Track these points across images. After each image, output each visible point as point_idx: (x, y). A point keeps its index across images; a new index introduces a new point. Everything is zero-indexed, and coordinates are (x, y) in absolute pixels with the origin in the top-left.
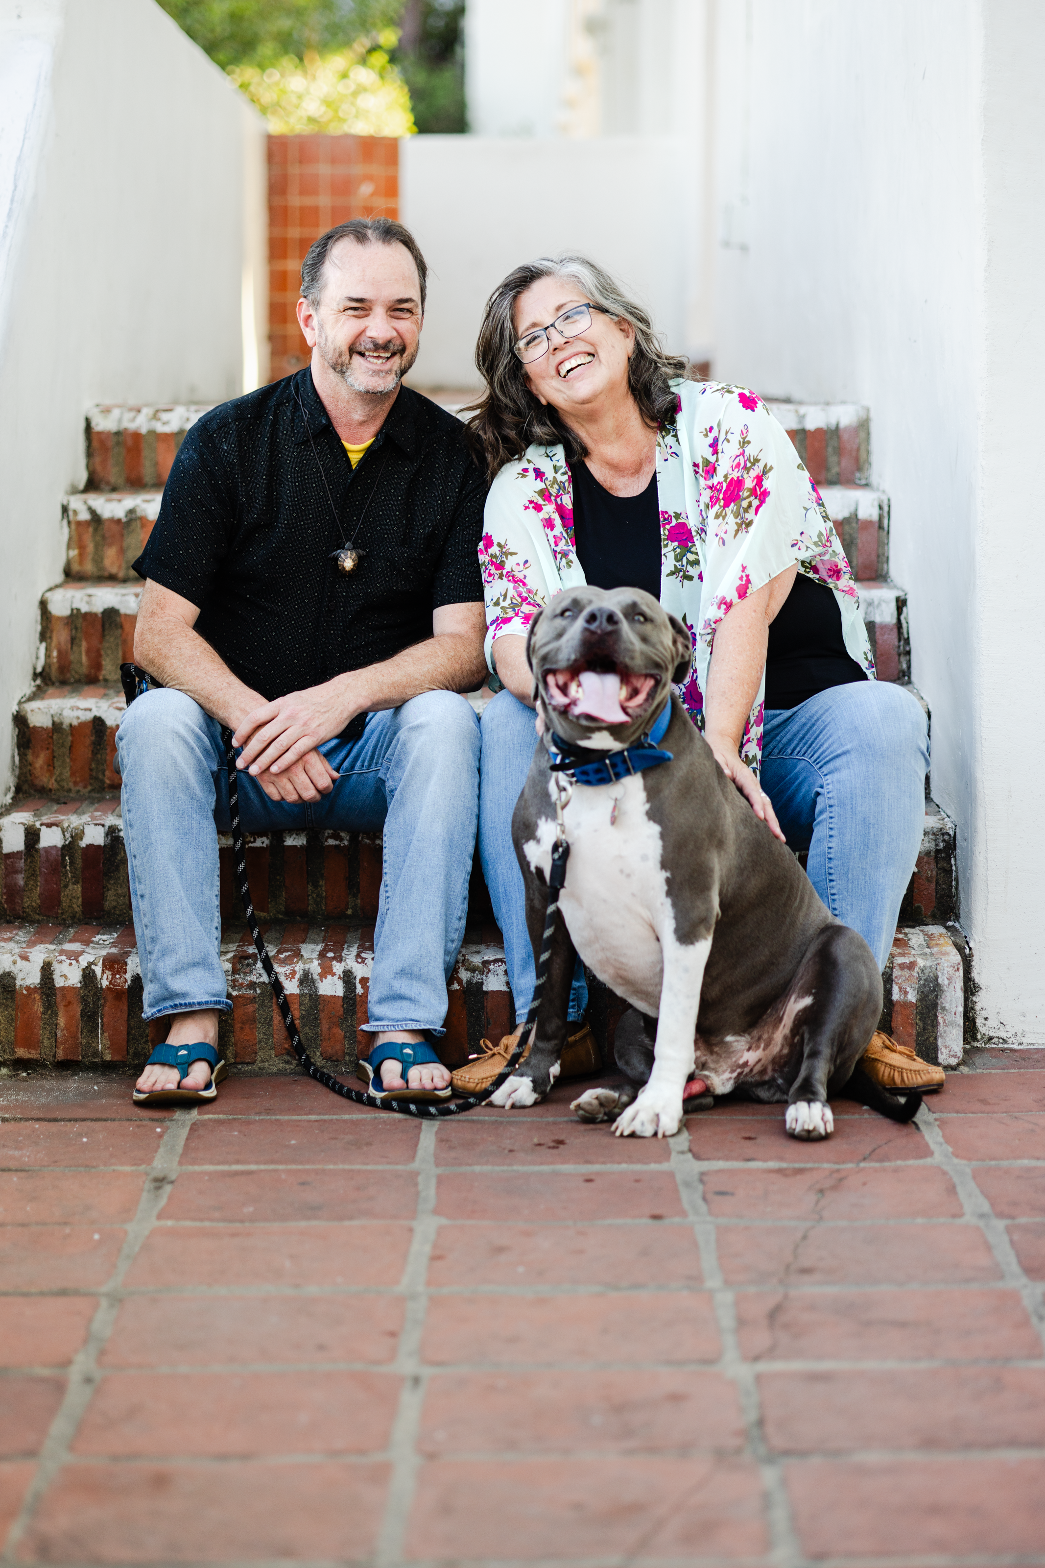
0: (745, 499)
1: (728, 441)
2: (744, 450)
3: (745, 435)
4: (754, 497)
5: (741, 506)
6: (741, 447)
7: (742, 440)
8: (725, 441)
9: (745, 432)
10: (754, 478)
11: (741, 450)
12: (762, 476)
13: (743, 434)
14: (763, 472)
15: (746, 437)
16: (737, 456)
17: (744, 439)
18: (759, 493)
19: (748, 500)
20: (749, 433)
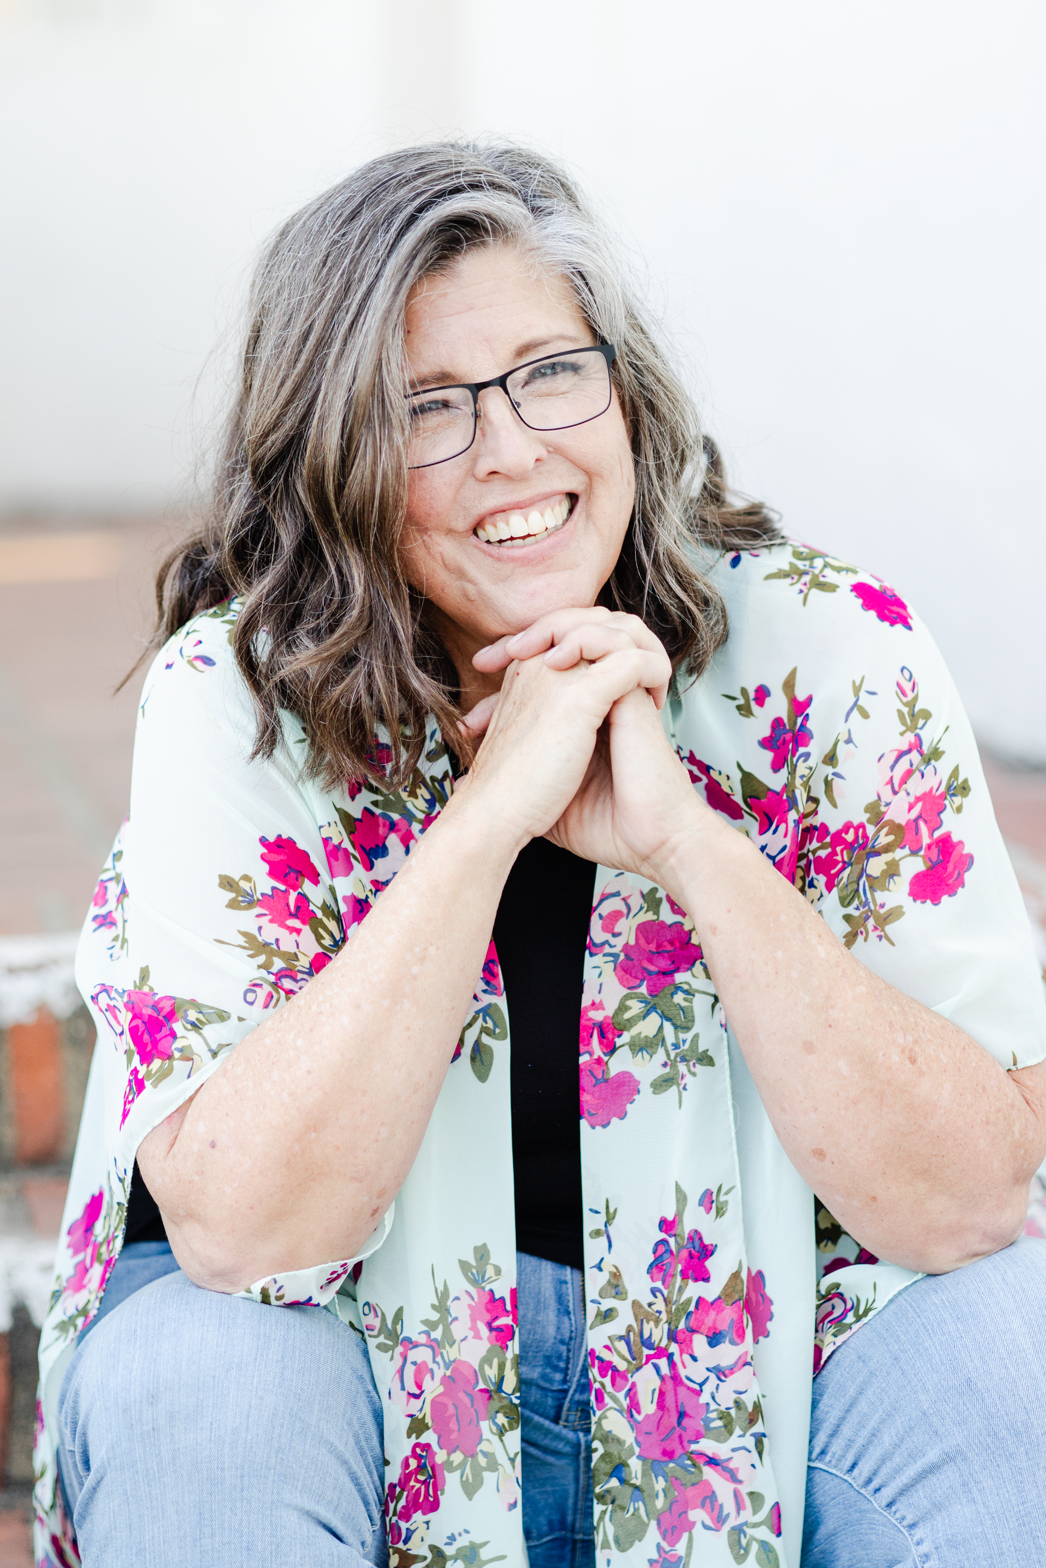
0: (877, 854)
1: (865, 715)
2: (918, 736)
3: (911, 695)
4: (907, 851)
5: (863, 871)
6: (908, 729)
7: (905, 710)
8: (855, 712)
9: (907, 686)
10: (918, 799)
11: (910, 737)
12: (943, 797)
13: (904, 694)
14: (949, 787)
15: (916, 699)
16: (901, 755)
17: (912, 705)
18: (926, 840)
19: (886, 857)
20: (920, 688)
